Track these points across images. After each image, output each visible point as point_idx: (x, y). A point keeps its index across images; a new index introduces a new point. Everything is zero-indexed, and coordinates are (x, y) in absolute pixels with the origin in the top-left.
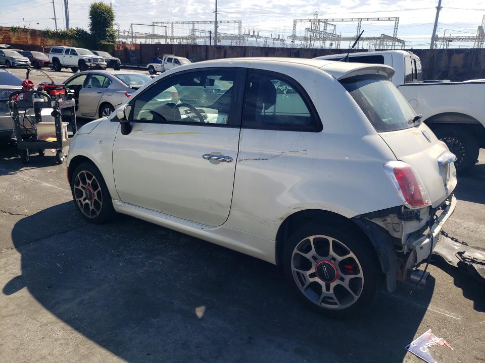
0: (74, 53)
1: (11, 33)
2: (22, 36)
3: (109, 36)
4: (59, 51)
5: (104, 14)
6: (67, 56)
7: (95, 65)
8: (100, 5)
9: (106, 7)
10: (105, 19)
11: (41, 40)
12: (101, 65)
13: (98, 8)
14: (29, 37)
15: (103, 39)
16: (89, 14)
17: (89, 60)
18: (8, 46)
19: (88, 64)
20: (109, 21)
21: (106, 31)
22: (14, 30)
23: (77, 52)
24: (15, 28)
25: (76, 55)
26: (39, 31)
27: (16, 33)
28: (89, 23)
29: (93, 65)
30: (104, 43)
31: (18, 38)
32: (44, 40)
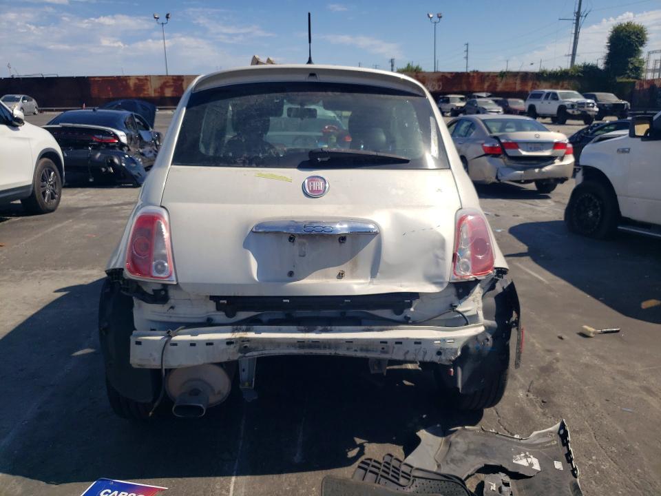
0: (555, 97)
1: (499, 79)
2: (511, 81)
3: (631, 70)
4: (538, 96)
5: (629, 37)
6: (546, 102)
7: (579, 112)
8: (627, 26)
9: (635, 27)
10: (630, 45)
11: (533, 84)
12: (589, 113)
13: (622, 31)
14: (518, 82)
15: (619, 75)
16: (607, 41)
17: (573, 106)
18: (489, 94)
19: (570, 111)
20: (636, 46)
21: (628, 62)
22: (503, 75)
23: (559, 95)
24: (504, 73)
25: (557, 99)
26: (533, 73)
27: (504, 79)
28: (605, 55)
29: (576, 113)
30: (621, 80)
31: (506, 84)
32: (536, 84)
